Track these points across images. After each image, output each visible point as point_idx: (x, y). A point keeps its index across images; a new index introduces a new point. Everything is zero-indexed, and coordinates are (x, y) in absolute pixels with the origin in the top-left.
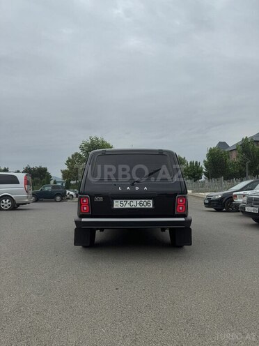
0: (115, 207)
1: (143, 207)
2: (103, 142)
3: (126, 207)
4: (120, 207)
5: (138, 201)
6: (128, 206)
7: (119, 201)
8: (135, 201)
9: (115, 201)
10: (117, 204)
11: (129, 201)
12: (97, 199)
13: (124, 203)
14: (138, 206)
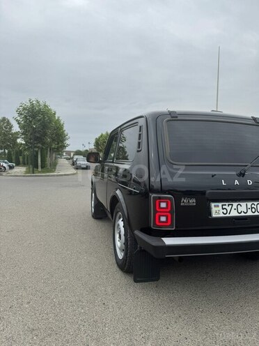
0: (214, 215)
1: (256, 214)
2: (45, 106)
3: (232, 214)
4: (222, 215)
5: (249, 204)
6: (234, 214)
7: (220, 204)
8: (244, 204)
9: (213, 205)
10: (218, 210)
11: (235, 204)
12: (185, 201)
13: (229, 209)
14: (250, 213)
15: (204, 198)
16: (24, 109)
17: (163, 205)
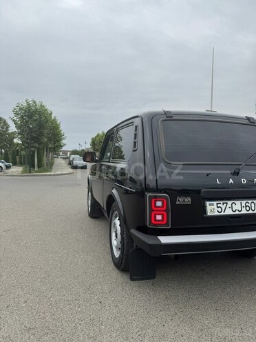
0: (209, 214)
1: (251, 212)
2: (42, 106)
3: (226, 213)
4: (217, 214)
6: (229, 212)
9: (208, 203)
10: (213, 209)
11: (230, 203)
13: (223, 207)
14: (244, 212)
15: (200, 196)
16: (21, 109)
17: (159, 204)
